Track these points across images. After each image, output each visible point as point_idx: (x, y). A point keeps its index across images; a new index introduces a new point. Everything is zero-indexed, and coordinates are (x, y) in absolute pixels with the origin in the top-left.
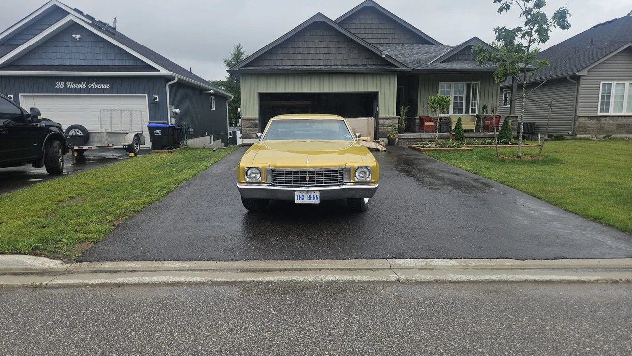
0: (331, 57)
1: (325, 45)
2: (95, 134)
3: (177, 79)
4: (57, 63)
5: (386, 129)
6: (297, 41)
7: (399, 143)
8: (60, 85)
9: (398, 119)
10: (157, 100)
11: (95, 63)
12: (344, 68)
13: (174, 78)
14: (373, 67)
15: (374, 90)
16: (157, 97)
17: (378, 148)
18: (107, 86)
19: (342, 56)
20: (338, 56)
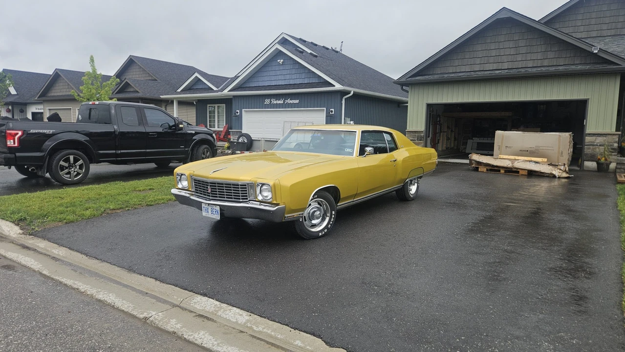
0: (519, 58)
1: (511, 44)
2: (256, 142)
3: (352, 93)
4: (267, 84)
5: (597, 150)
6: (476, 43)
7: (617, 170)
8: (267, 101)
9: (618, 136)
10: (333, 113)
11: (292, 82)
12: (534, 70)
13: (349, 93)
14: (579, 67)
15: (582, 97)
16: (333, 110)
17: (554, 172)
18: (297, 101)
19: (534, 56)
20: (529, 57)
